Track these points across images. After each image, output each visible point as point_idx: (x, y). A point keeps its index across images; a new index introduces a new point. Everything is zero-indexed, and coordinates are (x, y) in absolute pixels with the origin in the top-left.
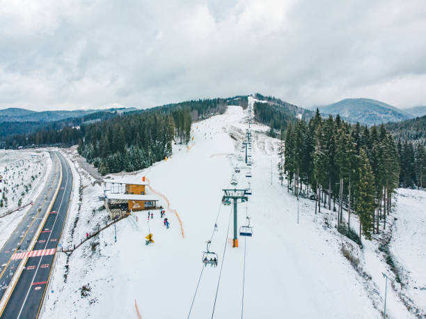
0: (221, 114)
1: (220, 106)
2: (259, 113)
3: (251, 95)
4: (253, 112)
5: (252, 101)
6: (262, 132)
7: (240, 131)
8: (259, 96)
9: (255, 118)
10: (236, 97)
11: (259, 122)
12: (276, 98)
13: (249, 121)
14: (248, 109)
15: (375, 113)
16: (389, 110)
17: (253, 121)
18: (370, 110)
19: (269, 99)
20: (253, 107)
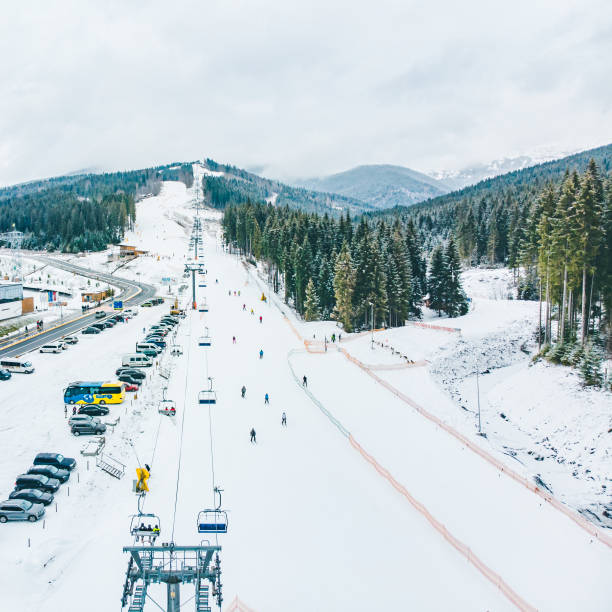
0: (155, 195)
1: (150, 183)
2: (210, 194)
3: (198, 162)
4: (202, 192)
5: (199, 173)
6: (214, 221)
7: (186, 219)
8: (211, 165)
9: (205, 202)
10: (173, 165)
11: (210, 207)
12: (237, 167)
13: (197, 206)
14: (194, 188)
15: (403, 190)
16: (426, 185)
17: (202, 206)
18: (395, 186)
19: (228, 169)
20: (201, 185)
